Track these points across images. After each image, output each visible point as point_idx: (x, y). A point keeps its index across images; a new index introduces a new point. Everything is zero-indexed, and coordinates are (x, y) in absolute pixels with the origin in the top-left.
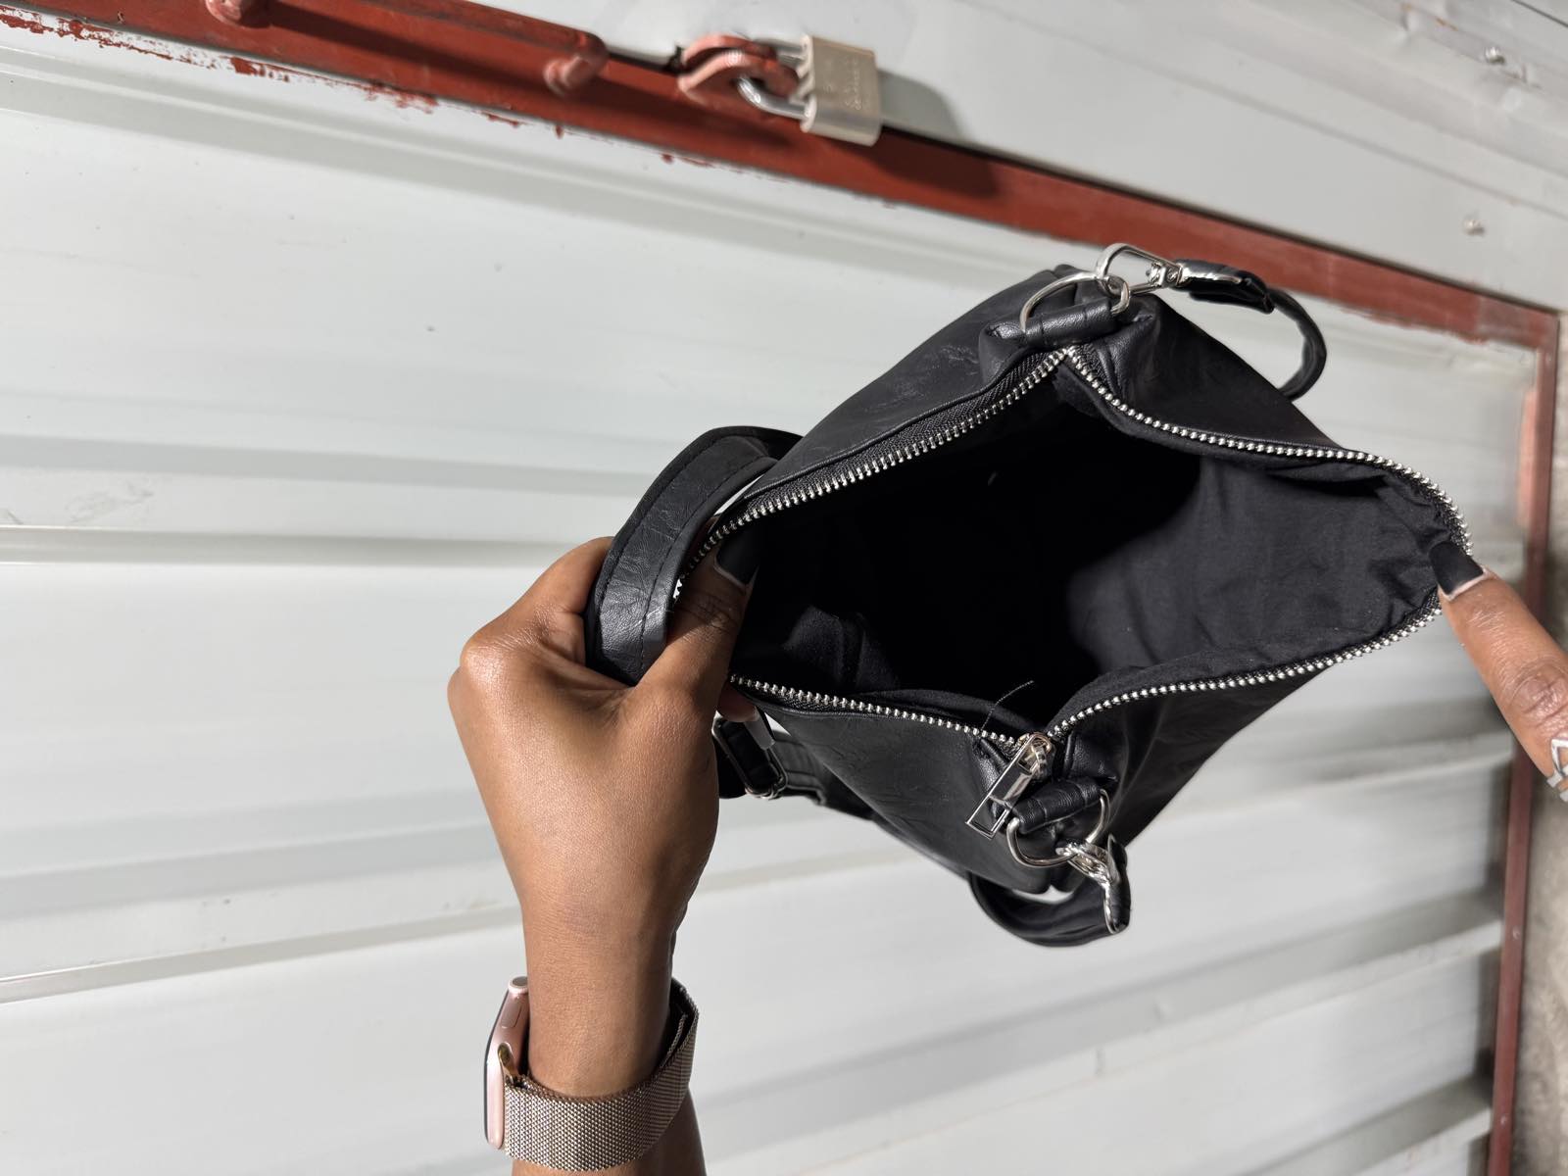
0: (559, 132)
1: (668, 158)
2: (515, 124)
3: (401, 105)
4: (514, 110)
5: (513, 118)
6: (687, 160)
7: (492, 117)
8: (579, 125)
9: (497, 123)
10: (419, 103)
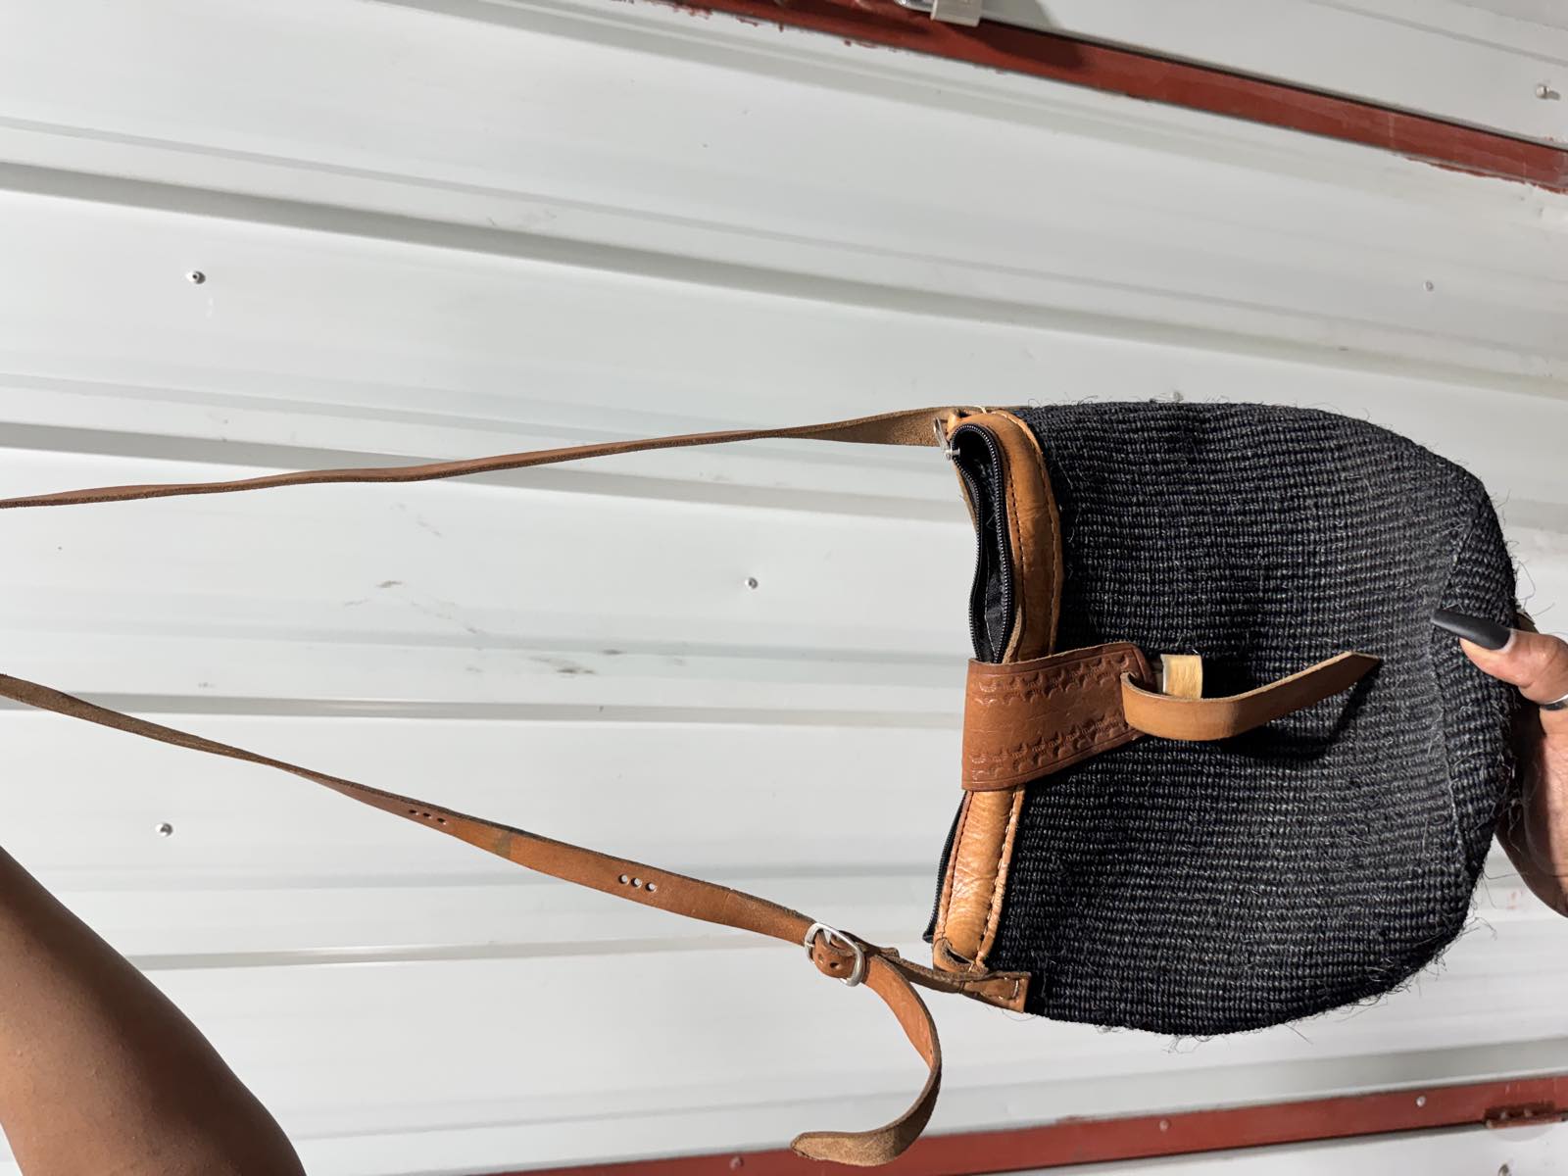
0: (781, 29)
1: (848, 43)
2: (756, 24)
3: (692, 14)
4: (754, 16)
5: (754, 21)
6: (860, 45)
7: (742, 21)
8: (793, 24)
9: (745, 25)
10: (702, 13)
